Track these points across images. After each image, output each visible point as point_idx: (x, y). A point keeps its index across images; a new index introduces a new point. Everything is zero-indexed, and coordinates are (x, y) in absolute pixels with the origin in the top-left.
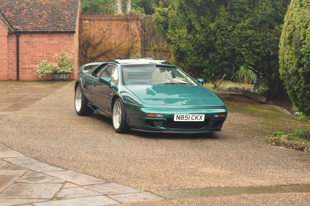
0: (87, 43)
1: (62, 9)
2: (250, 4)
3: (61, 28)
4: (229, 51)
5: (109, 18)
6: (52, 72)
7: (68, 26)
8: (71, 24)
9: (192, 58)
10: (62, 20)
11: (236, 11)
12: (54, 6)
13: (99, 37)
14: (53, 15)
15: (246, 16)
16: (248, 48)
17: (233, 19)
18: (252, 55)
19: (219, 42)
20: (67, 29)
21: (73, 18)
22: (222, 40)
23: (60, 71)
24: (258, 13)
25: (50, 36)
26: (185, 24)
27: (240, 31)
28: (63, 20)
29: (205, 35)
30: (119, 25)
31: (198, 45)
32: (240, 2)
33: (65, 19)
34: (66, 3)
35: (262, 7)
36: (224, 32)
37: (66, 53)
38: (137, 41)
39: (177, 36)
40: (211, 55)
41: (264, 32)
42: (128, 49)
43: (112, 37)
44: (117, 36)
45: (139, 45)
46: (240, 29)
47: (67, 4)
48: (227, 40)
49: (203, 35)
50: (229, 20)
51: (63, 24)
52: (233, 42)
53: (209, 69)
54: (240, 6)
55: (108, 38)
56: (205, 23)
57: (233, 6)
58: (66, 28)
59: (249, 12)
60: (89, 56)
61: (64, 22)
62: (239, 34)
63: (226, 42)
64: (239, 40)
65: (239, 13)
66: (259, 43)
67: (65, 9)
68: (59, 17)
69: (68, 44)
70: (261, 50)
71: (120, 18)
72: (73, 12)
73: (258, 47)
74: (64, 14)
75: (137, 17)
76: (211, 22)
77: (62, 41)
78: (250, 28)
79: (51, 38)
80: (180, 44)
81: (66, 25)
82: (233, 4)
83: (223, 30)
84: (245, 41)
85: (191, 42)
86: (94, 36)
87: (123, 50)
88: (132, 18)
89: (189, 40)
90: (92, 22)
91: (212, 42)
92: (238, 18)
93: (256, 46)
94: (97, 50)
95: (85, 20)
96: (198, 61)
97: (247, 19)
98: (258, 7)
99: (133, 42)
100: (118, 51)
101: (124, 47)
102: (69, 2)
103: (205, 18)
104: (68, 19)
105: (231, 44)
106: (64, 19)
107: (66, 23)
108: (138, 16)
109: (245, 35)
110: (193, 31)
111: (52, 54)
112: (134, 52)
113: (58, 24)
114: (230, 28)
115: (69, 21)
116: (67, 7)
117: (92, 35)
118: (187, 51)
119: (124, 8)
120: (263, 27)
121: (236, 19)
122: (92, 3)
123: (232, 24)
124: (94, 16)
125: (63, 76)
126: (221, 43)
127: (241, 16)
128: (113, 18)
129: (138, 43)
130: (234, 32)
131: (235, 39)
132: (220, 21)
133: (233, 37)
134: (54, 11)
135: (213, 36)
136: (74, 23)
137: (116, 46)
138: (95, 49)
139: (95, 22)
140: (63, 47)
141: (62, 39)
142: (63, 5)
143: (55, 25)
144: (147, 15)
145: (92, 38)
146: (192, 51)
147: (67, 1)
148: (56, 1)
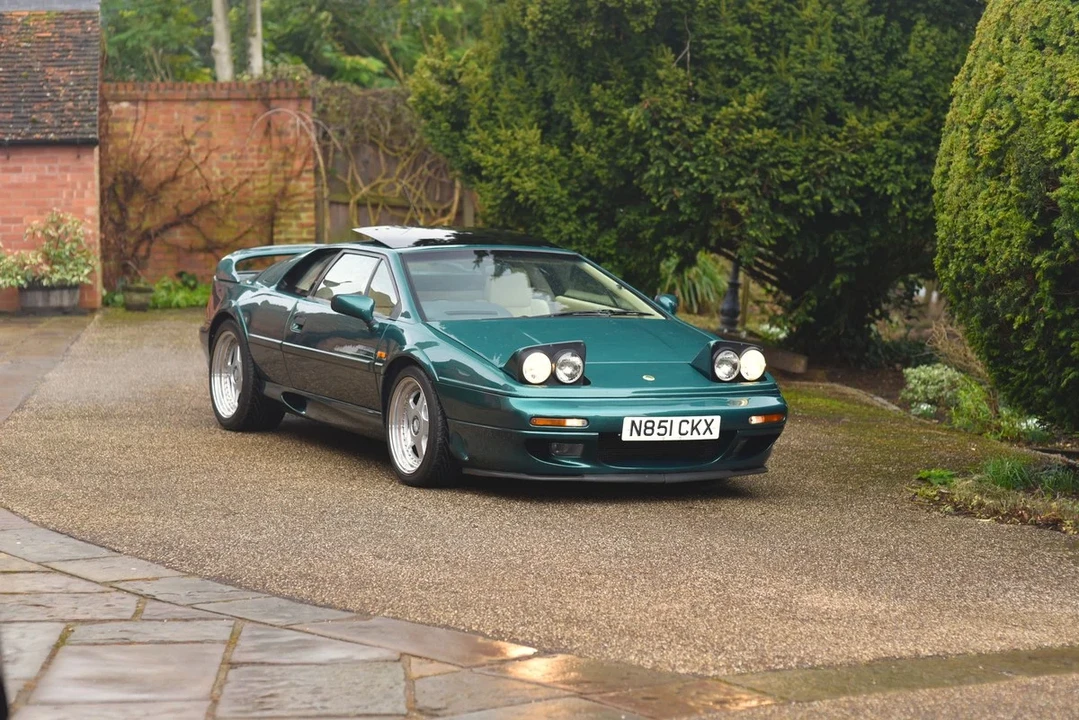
0: (126, 182)
1: (42, 62)
2: (759, 40)
3: (47, 130)
4: (689, 202)
5: (203, 91)
6: (22, 282)
7: (71, 122)
8: (80, 115)
9: (561, 225)
10: (45, 99)
11: (712, 66)
12: (14, 53)
13: (172, 159)
14: (12, 82)
15: (746, 81)
16: (755, 191)
17: (702, 93)
18: (771, 213)
19: (658, 171)
20: (66, 133)
21: (86, 95)
22: (667, 163)
23: (50, 279)
24: (788, 70)
25: (8, 158)
26: (528, 111)
27: (729, 134)
28: (50, 101)
29: (606, 149)
30: (238, 115)
31: (579, 182)
32: (729, 35)
33: (58, 96)
34: (53, 40)
35: (802, 51)
36: (674, 137)
37: (69, 218)
38: (300, 172)
39: (506, 152)
40: (626, 217)
41: (811, 137)
42: (269, 199)
43: (216, 157)
44: (229, 155)
45: (306, 186)
46: (727, 126)
47: (57, 44)
48: (686, 163)
49: (599, 147)
50: (691, 95)
51: (51, 115)
52: (704, 172)
53: (616, 263)
54: (727, 48)
55: (201, 163)
56: (605, 105)
57: (701, 47)
58: (66, 130)
59: (756, 69)
60: (133, 225)
61: (56, 109)
62: (726, 143)
63: (680, 170)
64: (727, 165)
65: (722, 73)
66: (792, 172)
67: (53, 61)
68: (33, 91)
69: (74, 186)
70: (798, 197)
71: (238, 94)
72: (83, 72)
73: (790, 186)
74: (52, 81)
75: (301, 90)
76: (626, 101)
77: (52, 174)
78: (762, 124)
79: (11, 165)
80: (517, 180)
81: (64, 119)
82: (704, 41)
83: (670, 132)
84: (744, 168)
85: (557, 171)
86: (149, 157)
87: (252, 202)
88: (282, 91)
89: (550, 164)
90: (141, 107)
91: (627, 174)
92: (720, 91)
93: (784, 185)
94: (162, 205)
95: (118, 101)
96: (581, 239)
97: (750, 92)
98: (787, 50)
99: (288, 175)
100: (236, 207)
101: (256, 193)
102: (65, 39)
103: (605, 88)
104: (68, 96)
105: (698, 178)
106: (55, 99)
107: (63, 111)
108: (302, 85)
109: (748, 145)
111: (19, 220)
112: (292, 211)
113: (34, 116)
114: (695, 123)
115: (70, 104)
116: (58, 54)
117: (143, 154)
118: (543, 203)
119: (241, 63)
120: (807, 118)
121: (712, 92)
122: (124, 42)
123: (699, 110)
124: (149, 88)
125: (61, 296)
126: (665, 175)
127: (729, 82)
128: (214, 95)
129: (305, 180)
130: (710, 136)
131: (710, 160)
132: (659, 100)
133: (704, 155)
134: (15, 68)
135: (635, 150)
136: (90, 111)
137: (229, 189)
138: (153, 200)
139: (152, 109)
140: (57, 195)
141: (51, 169)
142: (45, 49)
143: (25, 120)
144: (333, 82)
145: (144, 163)
146: (563, 202)
147: (56, 35)
148: (18, 33)
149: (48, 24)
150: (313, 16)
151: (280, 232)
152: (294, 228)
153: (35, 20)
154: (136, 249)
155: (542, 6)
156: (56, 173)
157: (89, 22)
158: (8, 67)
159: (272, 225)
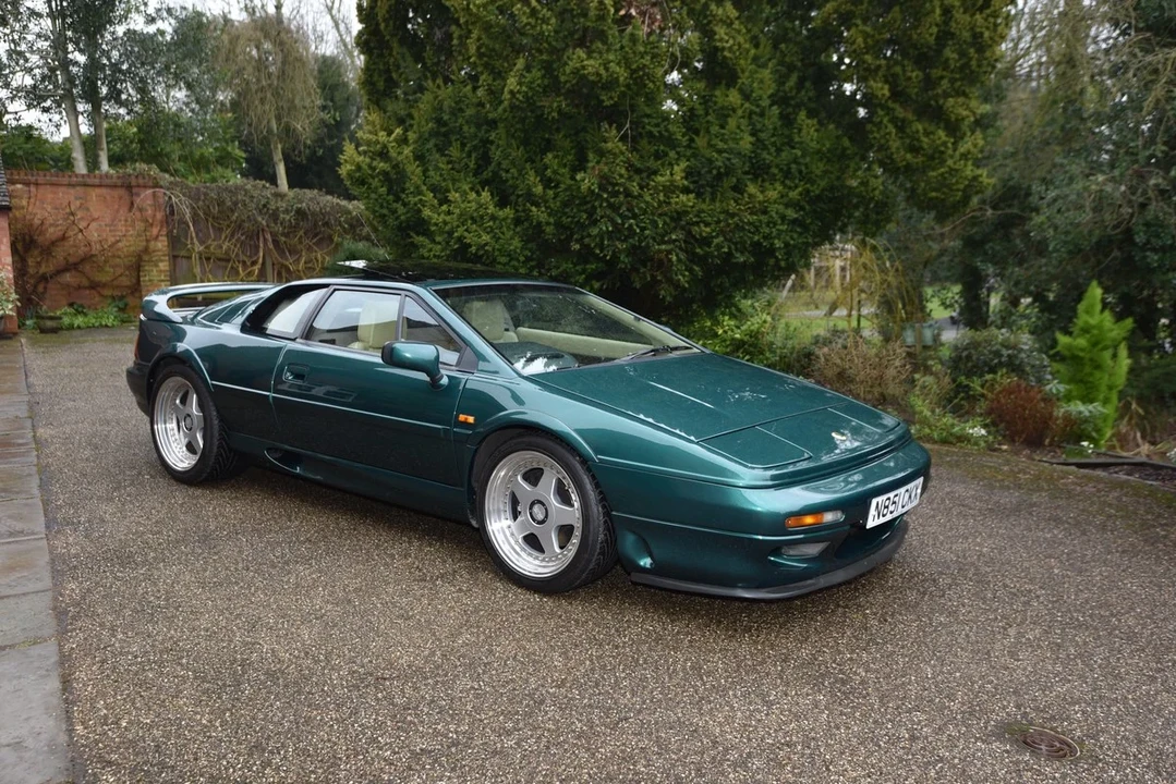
0: (24, 240)
5: (80, 179)
13: (60, 225)
38: (157, 237)
42: (135, 253)
43: (94, 225)
44: (103, 224)
45: (161, 245)
60: (31, 271)
71: (108, 181)
86: (43, 224)
87: (125, 256)
88: (141, 181)
90: (33, 189)
94: (54, 257)
99: (149, 238)
100: (111, 259)
101: (126, 249)
108: (155, 178)
112: (153, 261)
117: (37, 222)
124: (38, 174)
129: (160, 241)
137: (106, 247)
138: (47, 253)
139: (42, 190)
145: (38, 228)
151: (145, 276)
152: (154, 273)
154: (35, 287)
159: (139, 271)
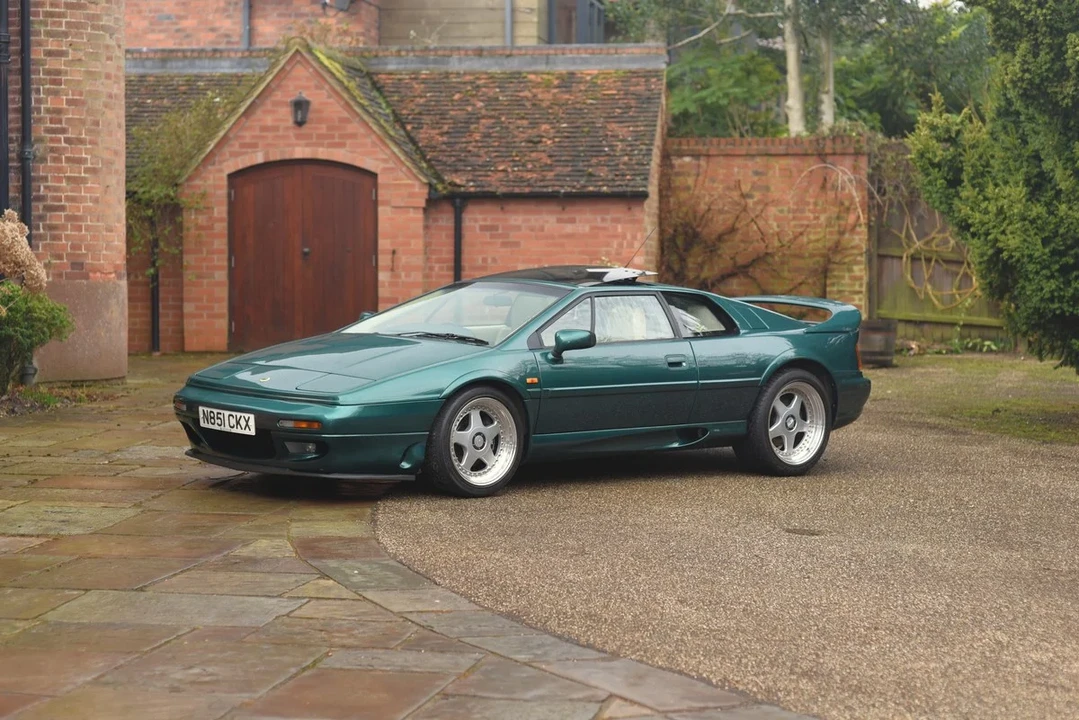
0: (686, 233)
1: (605, 118)
3: (601, 183)
5: (762, 147)
7: (624, 175)
8: (634, 170)
9: (1044, 283)
10: (603, 154)
12: (580, 109)
13: (727, 212)
14: (575, 137)
20: (619, 185)
21: (641, 150)
25: (563, 209)
26: (1018, 170)
28: (608, 155)
30: (794, 170)
31: (1064, 240)
33: (615, 151)
34: (617, 97)
38: (854, 226)
39: (992, 208)
42: (824, 251)
43: (772, 210)
44: (786, 209)
45: (860, 239)
47: (621, 102)
51: (606, 168)
55: (757, 216)
58: (617, 183)
60: (692, 275)
61: (612, 163)
67: (615, 117)
68: (593, 146)
69: (624, 236)
71: (796, 149)
72: (642, 128)
74: (612, 136)
75: (856, 146)
77: (604, 225)
79: (565, 216)
80: (1002, 238)
81: (617, 173)
85: (1040, 229)
86: (709, 210)
87: (807, 255)
88: (839, 147)
89: (1032, 222)
90: (703, 162)
94: (720, 256)
95: (681, 155)
96: (1064, 297)
99: (842, 230)
100: (791, 260)
101: (811, 245)
102: (629, 96)
104: (625, 150)
106: (612, 153)
107: (617, 165)
108: (858, 141)
110: (1047, 191)
112: (845, 263)
113: (590, 170)
115: (626, 158)
116: (620, 111)
117: (703, 207)
118: (1025, 260)
119: (812, 115)
122: (703, 99)
124: (711, 143)
128: (773, 150)
129: (859, 233)
134: (578, 124)
136: (643, 165)
137: (785, 243)
138: (711, 251)
139: (713, 163)
140: (608, 245)
141: (603, 220)
142: (609, 106)
143: (581, 173)
144: (890, 137)
145: (703, 216)
146: (1044, 260)
147: (622, 92)
148: (586, 91)
149: (615, 82)
150: (896, 74)
151: (833, 284)
152: (847, 281)
153: (604, 78)
155: (1023, 65)
156: (607, 224)
157: (654, 80)
158: (573, 122)
159: (826, 277)
